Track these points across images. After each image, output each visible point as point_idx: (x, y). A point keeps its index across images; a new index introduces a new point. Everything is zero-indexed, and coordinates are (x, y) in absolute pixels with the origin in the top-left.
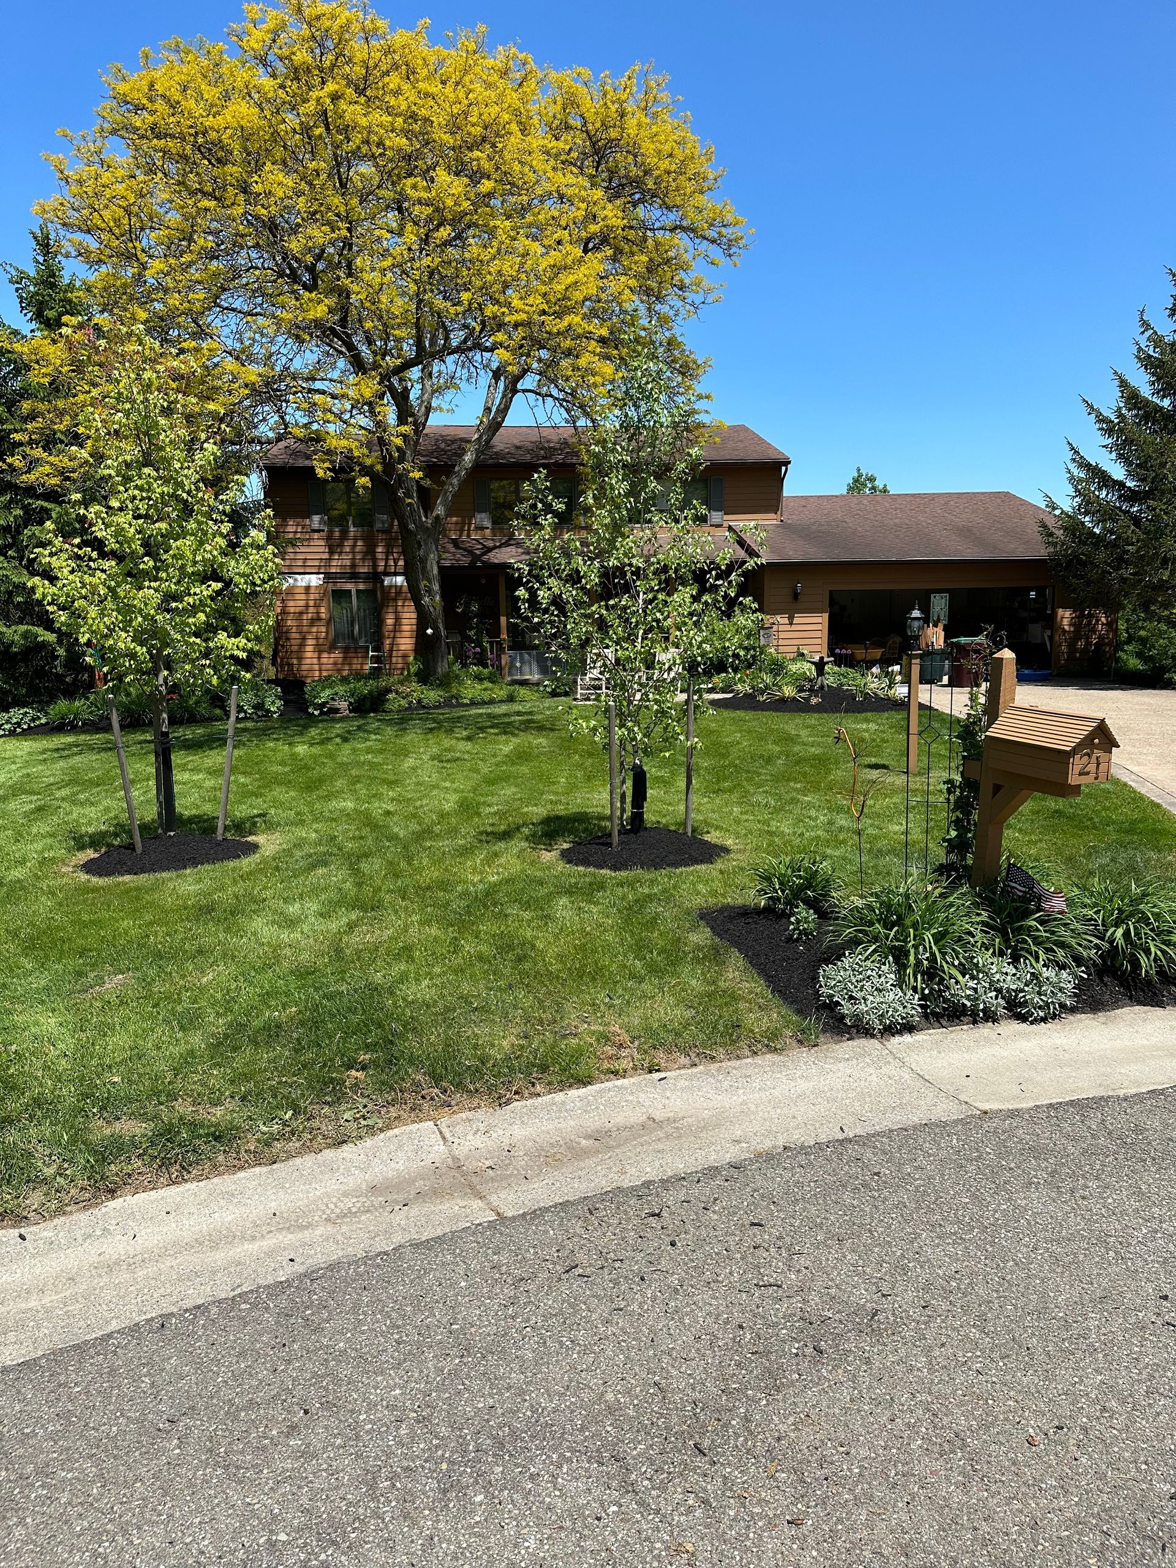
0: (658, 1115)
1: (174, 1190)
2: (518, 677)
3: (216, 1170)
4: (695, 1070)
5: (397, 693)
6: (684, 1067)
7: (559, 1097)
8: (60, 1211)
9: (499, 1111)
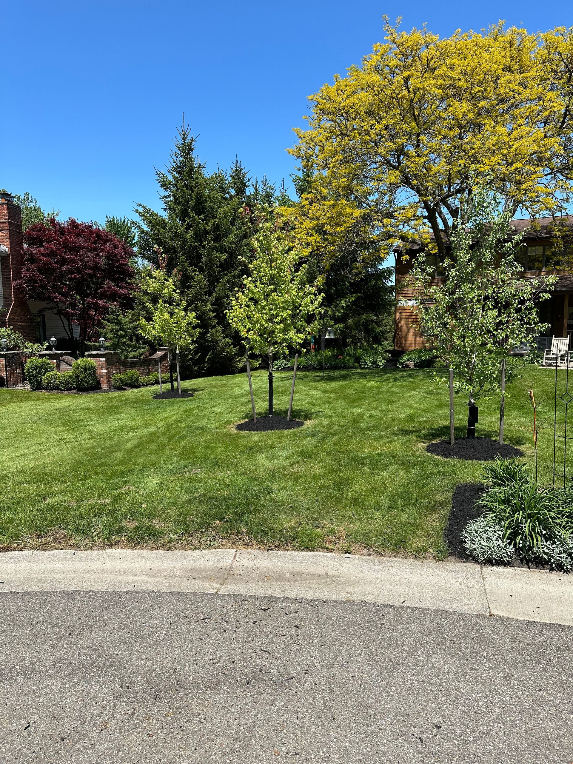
0: (331, 573)
1: (131, 551)
2: (518, 352)
3: (147, 547)
4: (368, 557)
5: (441, 358)
6: (364, 555)
7: (295, 553)
8: (90, 548)
9: (265, 553)
